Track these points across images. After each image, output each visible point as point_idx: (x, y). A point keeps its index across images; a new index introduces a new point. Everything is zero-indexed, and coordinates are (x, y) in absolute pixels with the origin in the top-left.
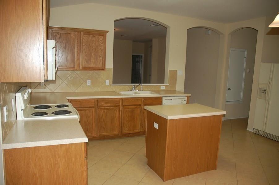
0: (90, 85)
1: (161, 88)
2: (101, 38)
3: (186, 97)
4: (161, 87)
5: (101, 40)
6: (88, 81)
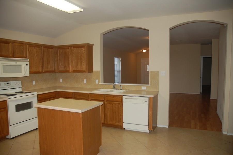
0: (86, 83)
1: (142, 89)
2: (83, 49)
3: (148, 98)
4: (142, 87)
5: (83, 51)
6: (85, 80)
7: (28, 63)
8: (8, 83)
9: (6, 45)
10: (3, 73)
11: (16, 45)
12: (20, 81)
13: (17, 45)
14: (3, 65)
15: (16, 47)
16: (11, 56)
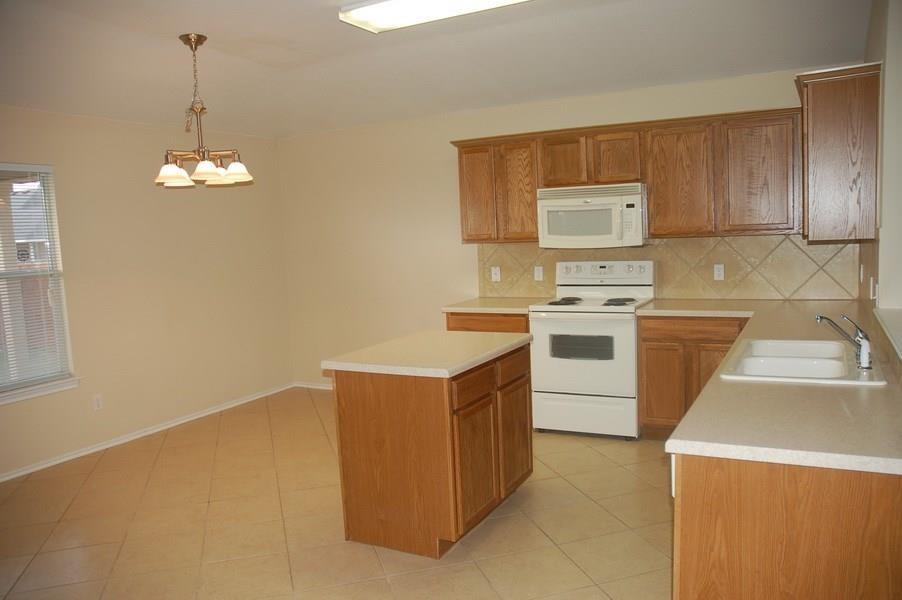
7: (636, 199)
8: (604, 267)
9: (569, 147)
10: (549, 233)
11: (600, 141)
12: (651, 263)
13: (604, 141)
14: (548, 212)
15: (603, 147)
16: (584, 177)
